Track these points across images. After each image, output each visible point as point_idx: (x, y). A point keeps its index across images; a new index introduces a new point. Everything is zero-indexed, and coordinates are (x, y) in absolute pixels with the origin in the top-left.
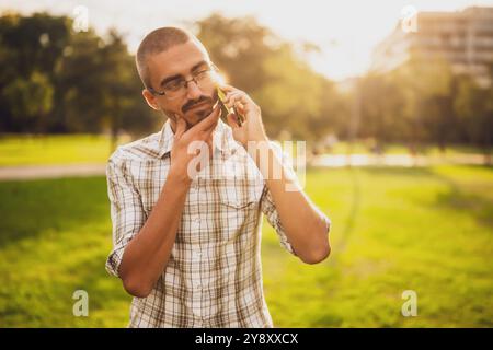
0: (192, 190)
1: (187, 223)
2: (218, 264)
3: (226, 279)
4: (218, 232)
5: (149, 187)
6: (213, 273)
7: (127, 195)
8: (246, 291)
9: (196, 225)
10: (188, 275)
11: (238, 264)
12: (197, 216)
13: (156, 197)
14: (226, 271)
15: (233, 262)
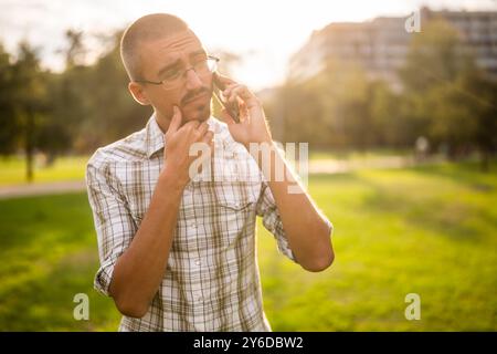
0: (186, 192)
1: (183, 229)
2: (219, 273)
3: (228, 289)
4: (217, 238)
5: (139, 192)
6: (214, 283)
7: (111, 203)
8: (249, 300)
9: (192, 231)
10: (187, 287)
11: (240, 271)
12: (194, 221)
13: (147, 203)
14: (228, 279)
15: (234, 269)
